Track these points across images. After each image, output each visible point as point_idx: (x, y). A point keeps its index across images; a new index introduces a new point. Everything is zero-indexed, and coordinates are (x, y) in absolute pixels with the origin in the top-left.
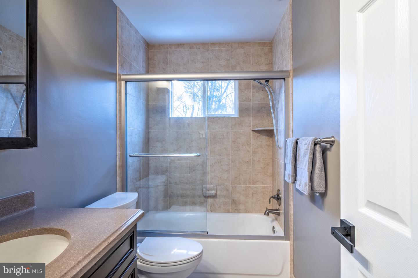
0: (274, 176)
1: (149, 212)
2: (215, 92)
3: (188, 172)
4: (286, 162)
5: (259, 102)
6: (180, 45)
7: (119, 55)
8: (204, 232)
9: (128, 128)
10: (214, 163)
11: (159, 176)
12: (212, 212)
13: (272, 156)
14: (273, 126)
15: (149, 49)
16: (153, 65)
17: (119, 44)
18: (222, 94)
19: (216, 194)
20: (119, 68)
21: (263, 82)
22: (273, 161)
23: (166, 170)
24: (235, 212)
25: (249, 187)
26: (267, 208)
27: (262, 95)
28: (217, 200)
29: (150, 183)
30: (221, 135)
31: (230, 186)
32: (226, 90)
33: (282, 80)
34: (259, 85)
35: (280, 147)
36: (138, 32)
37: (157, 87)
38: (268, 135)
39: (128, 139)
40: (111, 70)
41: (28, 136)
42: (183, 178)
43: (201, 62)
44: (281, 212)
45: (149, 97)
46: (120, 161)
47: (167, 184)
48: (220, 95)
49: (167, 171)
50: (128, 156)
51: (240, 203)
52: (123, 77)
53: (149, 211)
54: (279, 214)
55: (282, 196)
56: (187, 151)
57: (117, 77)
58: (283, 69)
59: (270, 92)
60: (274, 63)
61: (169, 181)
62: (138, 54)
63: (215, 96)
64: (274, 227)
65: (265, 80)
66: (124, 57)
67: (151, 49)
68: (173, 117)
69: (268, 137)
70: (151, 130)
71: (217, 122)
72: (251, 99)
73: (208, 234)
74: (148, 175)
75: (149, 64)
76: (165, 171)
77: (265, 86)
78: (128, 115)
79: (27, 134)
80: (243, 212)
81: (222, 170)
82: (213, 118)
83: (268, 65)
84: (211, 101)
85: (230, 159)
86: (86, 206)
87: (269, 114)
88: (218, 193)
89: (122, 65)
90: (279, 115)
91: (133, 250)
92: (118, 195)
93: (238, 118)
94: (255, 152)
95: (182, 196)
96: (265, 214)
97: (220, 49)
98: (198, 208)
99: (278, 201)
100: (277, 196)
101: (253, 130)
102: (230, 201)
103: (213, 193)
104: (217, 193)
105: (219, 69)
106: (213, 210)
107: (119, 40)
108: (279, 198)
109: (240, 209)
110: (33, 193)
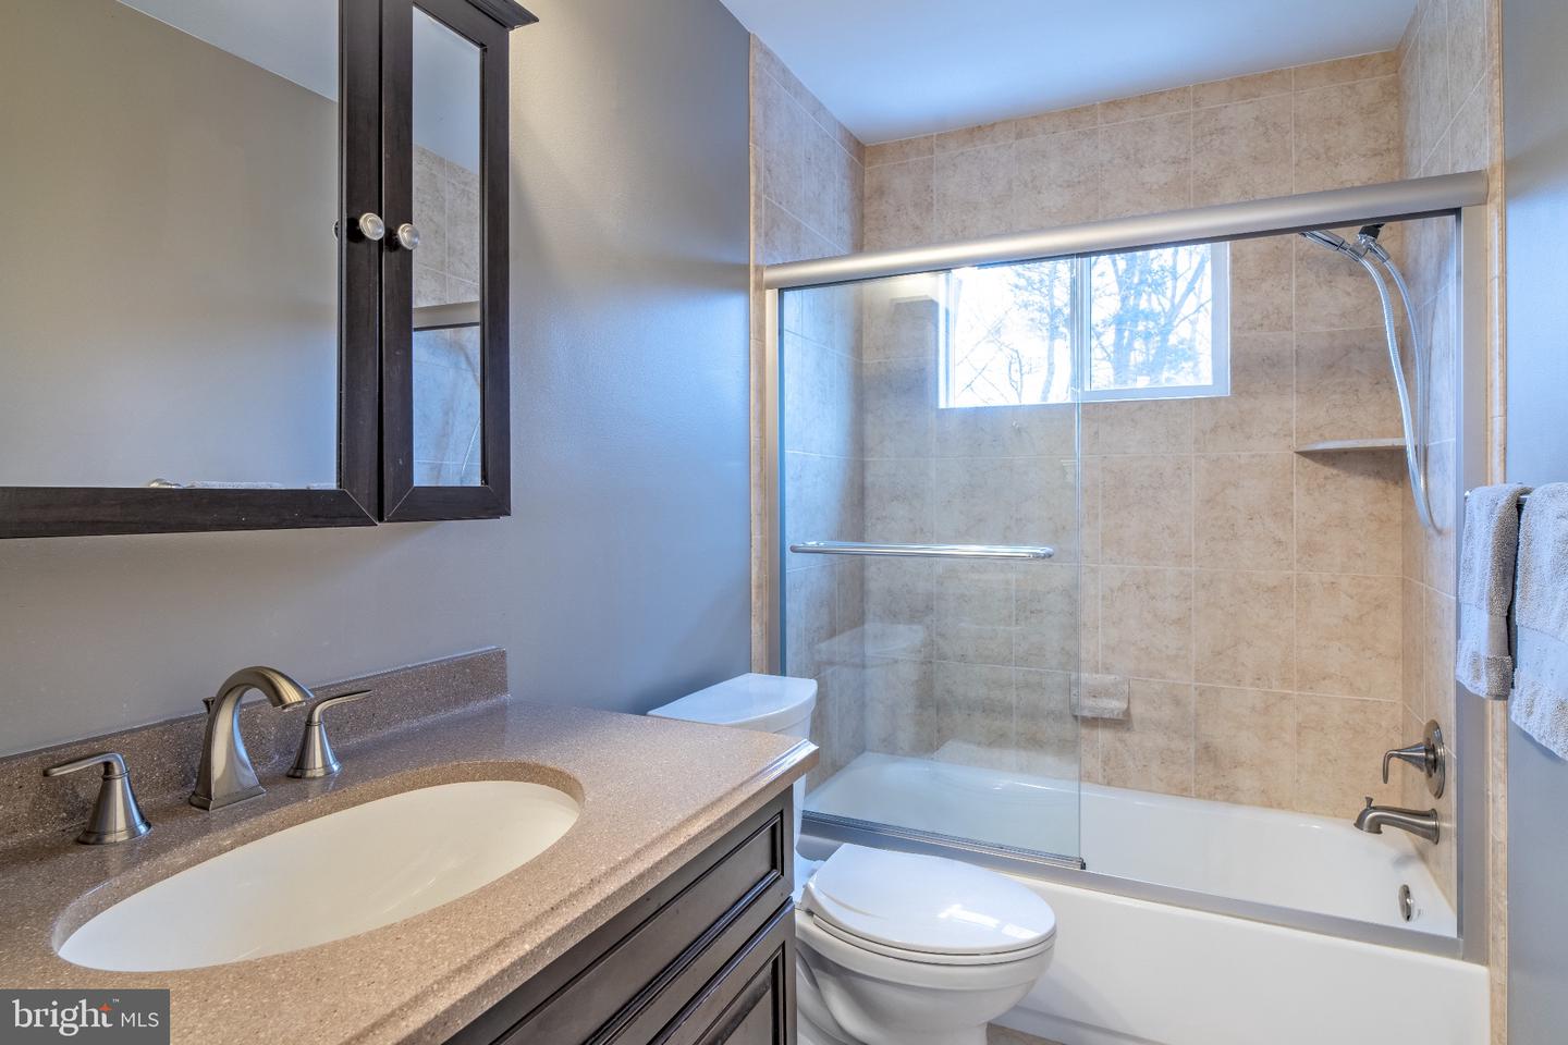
0: (1413, 657)
1: (866, 753)
2: (1145, 296)
3: (1010, 617)
4: (1464, 599)
5: (1332, 325)
6: (976, 130)
7: (758, 198)
8: (1067, 858)
9: (788, 452)
10: (1120, 589)
11: (901, 628)
12: (1109, 784)
13: (1403, 566)
14: (1400, 433)
15: (863, 164)
16: (877, 219)
17: (756, 162)
18: (1177, 301)
19: (1127, 712)
20: (756, 245)
21: (1352, 236)
22: (1406, 587)
23: (927, 607)
24: (1216, 799)
25: (1284, 697)
26: (1370, 800)
27: (1349, 294)
28: (1133, 738)
29: (870, 650)
30: (1150, 476)
31: (1190, 685)
32: (1197, 286)
33: (1451, 218)
34: (1331, 250)
35: (1439, 525)
36: (824, 108)
37: (892, 300)
38: (1378, 473)
39: (787, 489)
40: (729, 256)
41: (486, 483)
42: (991, 638)
43: (1061, 186)
44: (1445, 825)
45: (864, 339)
46: (760, 568)
47: (931, 660)
48: (1167, 306)
49: (929, 609)
50: (788, 552)
51: (1237, 764)
52: (769, 275)
53: (863, 752)
54: (1434, 835)
55: (1448, 751)
56: (1005, 537)
57: (752, 278)
58: (1454, 165)
59: (1389, 281)
60: (1409, 144)
61: (935, 647)
62: (824, 187)
63: (1142, 312)
64: (1406, 892)
65: (1360, 227)
66: (774, 205)
67: (870, 164)
68: (951, 405)
69: (1381, 483)
70: (872, 456)
71: (1133, 420)
72: (1291, 317)
73: (1087, 871)
74: (859, 620)
75: (863, 216)
76: (921, 610)
77: (1357, 253)
78: (788, 408)
79: (484, 477)
80: (1253, 804)
81: (1156, 615)
82: (1116, 405)
83: (1379, 157)
84: (1126, 334)
85: (1189, 575)
86: (651, 709)
87: (1382, 378)
88: (1138, 710)
89: (766, 235)
90: (1434, 378)
91: (778, 878)
92: (753, 683)
93: (1226, 399)
94: (1310, 548)
95: (988, 708)
96: (1359, 824)
97: (1143, 123)
98: (1050, 760)
99: (1430, 776)
100: (1426, 751)
101: (1297, 453)
102: (1192, 751)
103: (1112, 711)
104: (1133, 711)
105: (1140, 204)
106: (1114, 776)
107: (758, 148)
108: (1435, 760)
109: (1237, 789)
110: (503, 654)
